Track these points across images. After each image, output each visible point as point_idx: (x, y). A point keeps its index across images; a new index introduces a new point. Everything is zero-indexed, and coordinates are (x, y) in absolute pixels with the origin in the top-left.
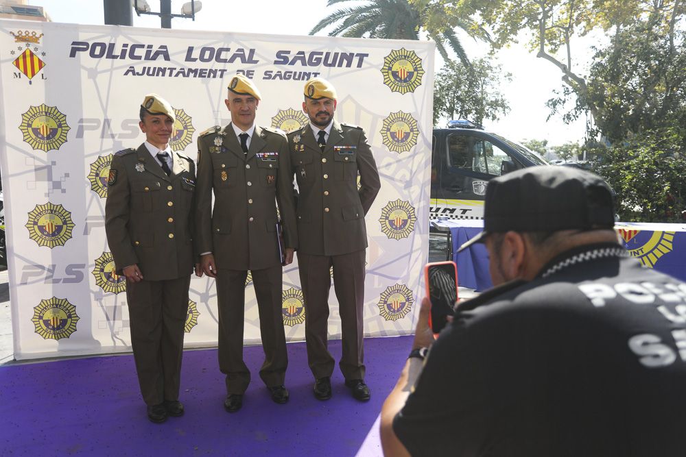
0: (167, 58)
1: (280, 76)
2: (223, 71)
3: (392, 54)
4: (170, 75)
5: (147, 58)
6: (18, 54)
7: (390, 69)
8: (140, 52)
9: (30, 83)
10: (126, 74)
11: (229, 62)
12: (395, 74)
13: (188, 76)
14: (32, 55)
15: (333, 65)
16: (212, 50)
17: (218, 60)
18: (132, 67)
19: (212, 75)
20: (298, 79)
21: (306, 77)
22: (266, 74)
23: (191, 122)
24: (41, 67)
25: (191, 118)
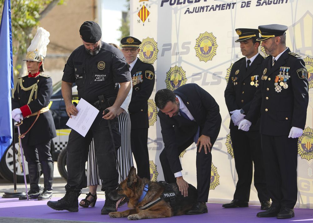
1: (266, 2)
2: (234, 4)
4: (207, 11)
5: (196, 1)
6: (140, 8)
9: (144, 25)
10: (185, 13)
13: (215, 10)
14: (145, 8)
18: (188, 9)
19: (228, 7)
20: (276, 3)
21: (281, 1)
22: (258, 2)
23: (216, 41)
24: (148, 15)
25: (216, 38)
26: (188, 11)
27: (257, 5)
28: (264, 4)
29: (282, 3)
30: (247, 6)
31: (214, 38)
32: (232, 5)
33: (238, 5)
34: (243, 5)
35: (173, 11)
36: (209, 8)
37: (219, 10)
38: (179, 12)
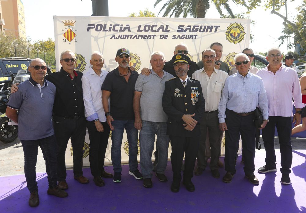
0: (129, 30)
1: (180, 37)
2: (154, 36)
3: (231, 25)
4: (131, 38)
5: (121, 31)
6: (65, 31)
7: (229, 32)
8: (117, 28)
9: (70, 44)
10: (111, 38)
11: (157, 31)
12: (231, 35)
13: (138, 38)
14: (71, 31)
15: (203, 31)
16: (149, 26)
17: (152, 30)
18: (114, 35)
19: (149, 37)
20: (188, 38)
21: (191, 37)
24: (74, 36)
25: (140, 57)
27: (172, 38)
30: (165, 38)
32: (152, 37)
33: (158, 37)
34: (162, 37)
37: (142, 38)
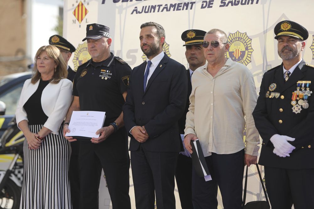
1: (232, 3)
2: (193, 3)
4: (158, 11)
6: (76, 5)
9: (80, 26)
10: (132, 13)
13: (170, 10)
14: (82, 4)
18: (136, 7)
19: (185, 7)
20: (245, 4)
21: (250, 2)
22: (222, 2)
23: (168, 49)
24: (86, 14)
25: (169, 45)
26: (136, 10)
27: (221, 6)
28: (230, 4)
29: (252, 3)
30: (209, 7)
31: (167, 45)
32: (190, 5)
33: (198, 5)
34: (204, 6)
35: (117, 10)
36: (161, 8)
37: (174, 10)
38: (124, 11)
